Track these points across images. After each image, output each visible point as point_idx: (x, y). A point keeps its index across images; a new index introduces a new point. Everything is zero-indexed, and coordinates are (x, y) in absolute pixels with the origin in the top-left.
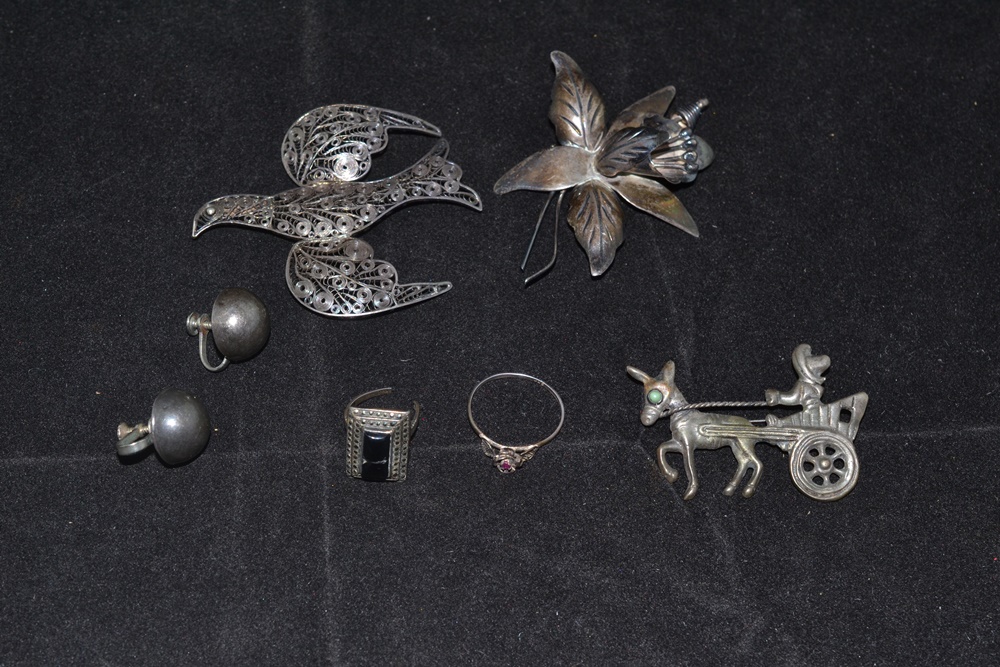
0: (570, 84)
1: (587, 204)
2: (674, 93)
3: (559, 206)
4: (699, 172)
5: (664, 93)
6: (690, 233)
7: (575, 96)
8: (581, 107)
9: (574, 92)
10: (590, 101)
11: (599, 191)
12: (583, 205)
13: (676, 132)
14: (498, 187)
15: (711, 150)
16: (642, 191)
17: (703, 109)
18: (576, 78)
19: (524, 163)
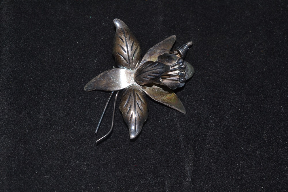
0: (123, 36)
1: (129, 100)
2: (175, 39)
3: (116, 99)
4: (187, 81)
5: (170, 39)
6: (181, 112)
7: (125, 42)
8: (127, 48)
9: (124, 40)
10: (132, 45)
11: (136, 93)
12: (127, 100)
13: (175, 60)
14: (86, 88)
15: (193, 68)
16: (158, 91)
17: (190, 47)
18: (125, 33)
19: (99, 76)
